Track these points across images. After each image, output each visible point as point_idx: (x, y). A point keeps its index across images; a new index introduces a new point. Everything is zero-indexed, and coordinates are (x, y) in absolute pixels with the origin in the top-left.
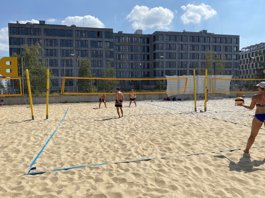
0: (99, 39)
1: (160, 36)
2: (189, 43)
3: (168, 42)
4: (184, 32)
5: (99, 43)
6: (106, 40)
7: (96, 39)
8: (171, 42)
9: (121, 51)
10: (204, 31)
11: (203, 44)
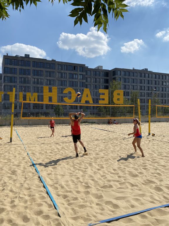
0: (75, 72)
1: (118, 72)
2: (139, 78)
3: (124, 77)
4: (134, 69)
5: (74, 75)
6: (80, 73)
7: (72, 72)
8: (126, 77)
9: (88, 82)
10: (146, 69)
11: (148, 79)
